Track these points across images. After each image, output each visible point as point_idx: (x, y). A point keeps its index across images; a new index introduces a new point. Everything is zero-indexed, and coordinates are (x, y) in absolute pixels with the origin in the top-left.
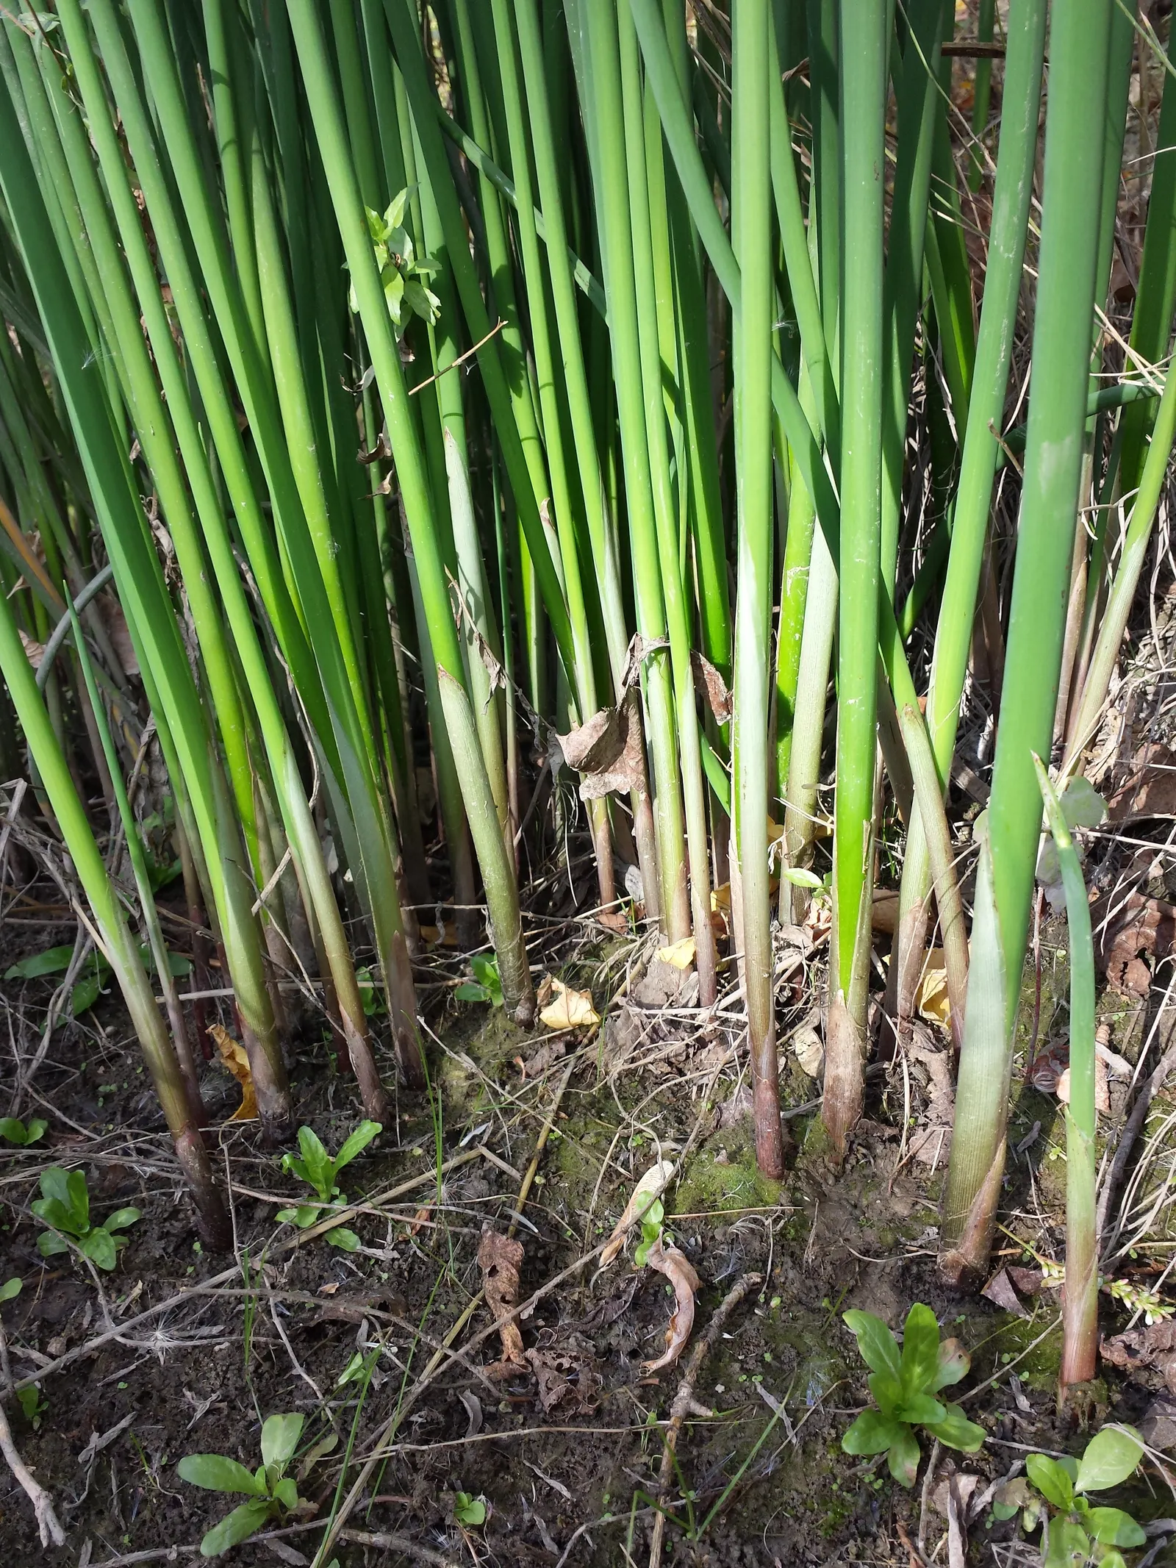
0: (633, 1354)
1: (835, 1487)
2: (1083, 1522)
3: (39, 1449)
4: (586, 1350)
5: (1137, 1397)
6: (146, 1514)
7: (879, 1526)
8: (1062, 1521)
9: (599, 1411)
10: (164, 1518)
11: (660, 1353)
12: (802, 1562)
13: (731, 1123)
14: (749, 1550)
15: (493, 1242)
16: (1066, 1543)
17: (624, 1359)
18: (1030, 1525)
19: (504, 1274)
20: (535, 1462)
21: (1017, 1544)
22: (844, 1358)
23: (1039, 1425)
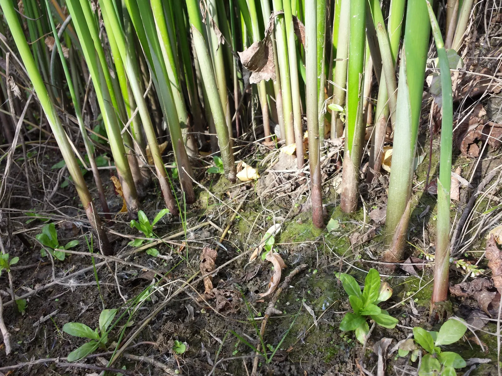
0: (257, 292)
1: (332, 342)
2: (437, 357)
3: (23, 322)
4: (238, 290)
5: (466, 310)
6: (57, 347)
7: (349, 359)
8: (428, 357)
9: (239, 312)
10: (64, 349)
11: (266, 291)
12: (316, 373)
13: (305, 210)
14: (293, 367)
15: (206, 251)
16: (430, 366)
17: (252, 293)
18: (414, 359)
19: (208, 261)
20: (211, 331)
21: (407, 367)
22: (340, 292)
23: (421, 320)
